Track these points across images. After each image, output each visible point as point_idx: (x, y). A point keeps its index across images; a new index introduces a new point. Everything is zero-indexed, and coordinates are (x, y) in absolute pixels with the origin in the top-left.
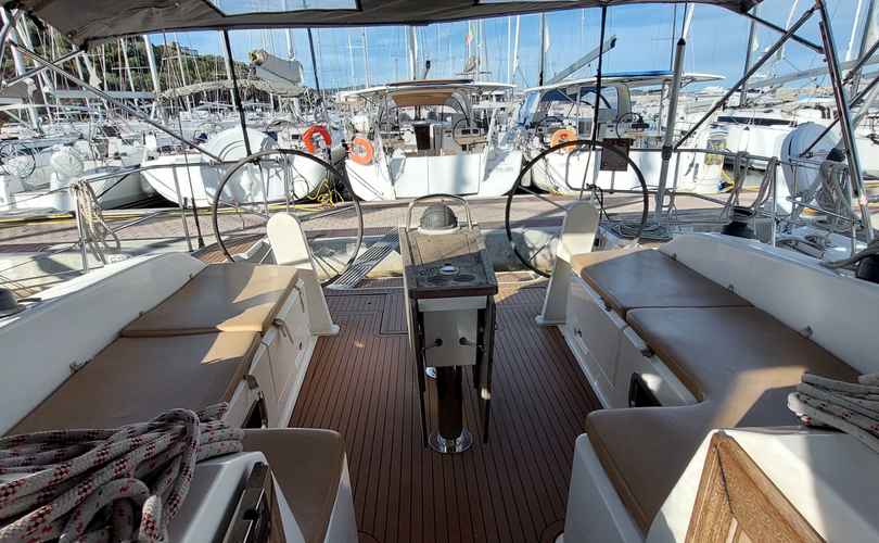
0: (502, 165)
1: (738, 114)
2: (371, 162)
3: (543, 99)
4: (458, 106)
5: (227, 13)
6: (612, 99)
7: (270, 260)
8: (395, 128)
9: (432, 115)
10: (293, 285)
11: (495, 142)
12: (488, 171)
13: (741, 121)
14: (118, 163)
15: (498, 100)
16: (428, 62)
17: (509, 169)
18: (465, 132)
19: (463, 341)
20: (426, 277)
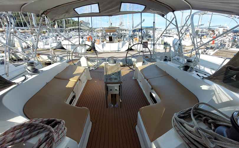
0: (125, 45)
1: (166, 35)
2: (99, 44)
3: (133, 31)
4: (118, 33)
5: (79, 14)
6: (145, 31)
7: (80, 65)
8: (105, 37)
9: (113, 34)
10: (84, 71)
11: (124, 40)
12: (123, 46)
13: (166, 36)
14: (58, 41)
15: (125, 31)
16: (111, 23)
17: (126, 46)
18: (119, 38)
19: (116, 90)
20: (108, 78)
